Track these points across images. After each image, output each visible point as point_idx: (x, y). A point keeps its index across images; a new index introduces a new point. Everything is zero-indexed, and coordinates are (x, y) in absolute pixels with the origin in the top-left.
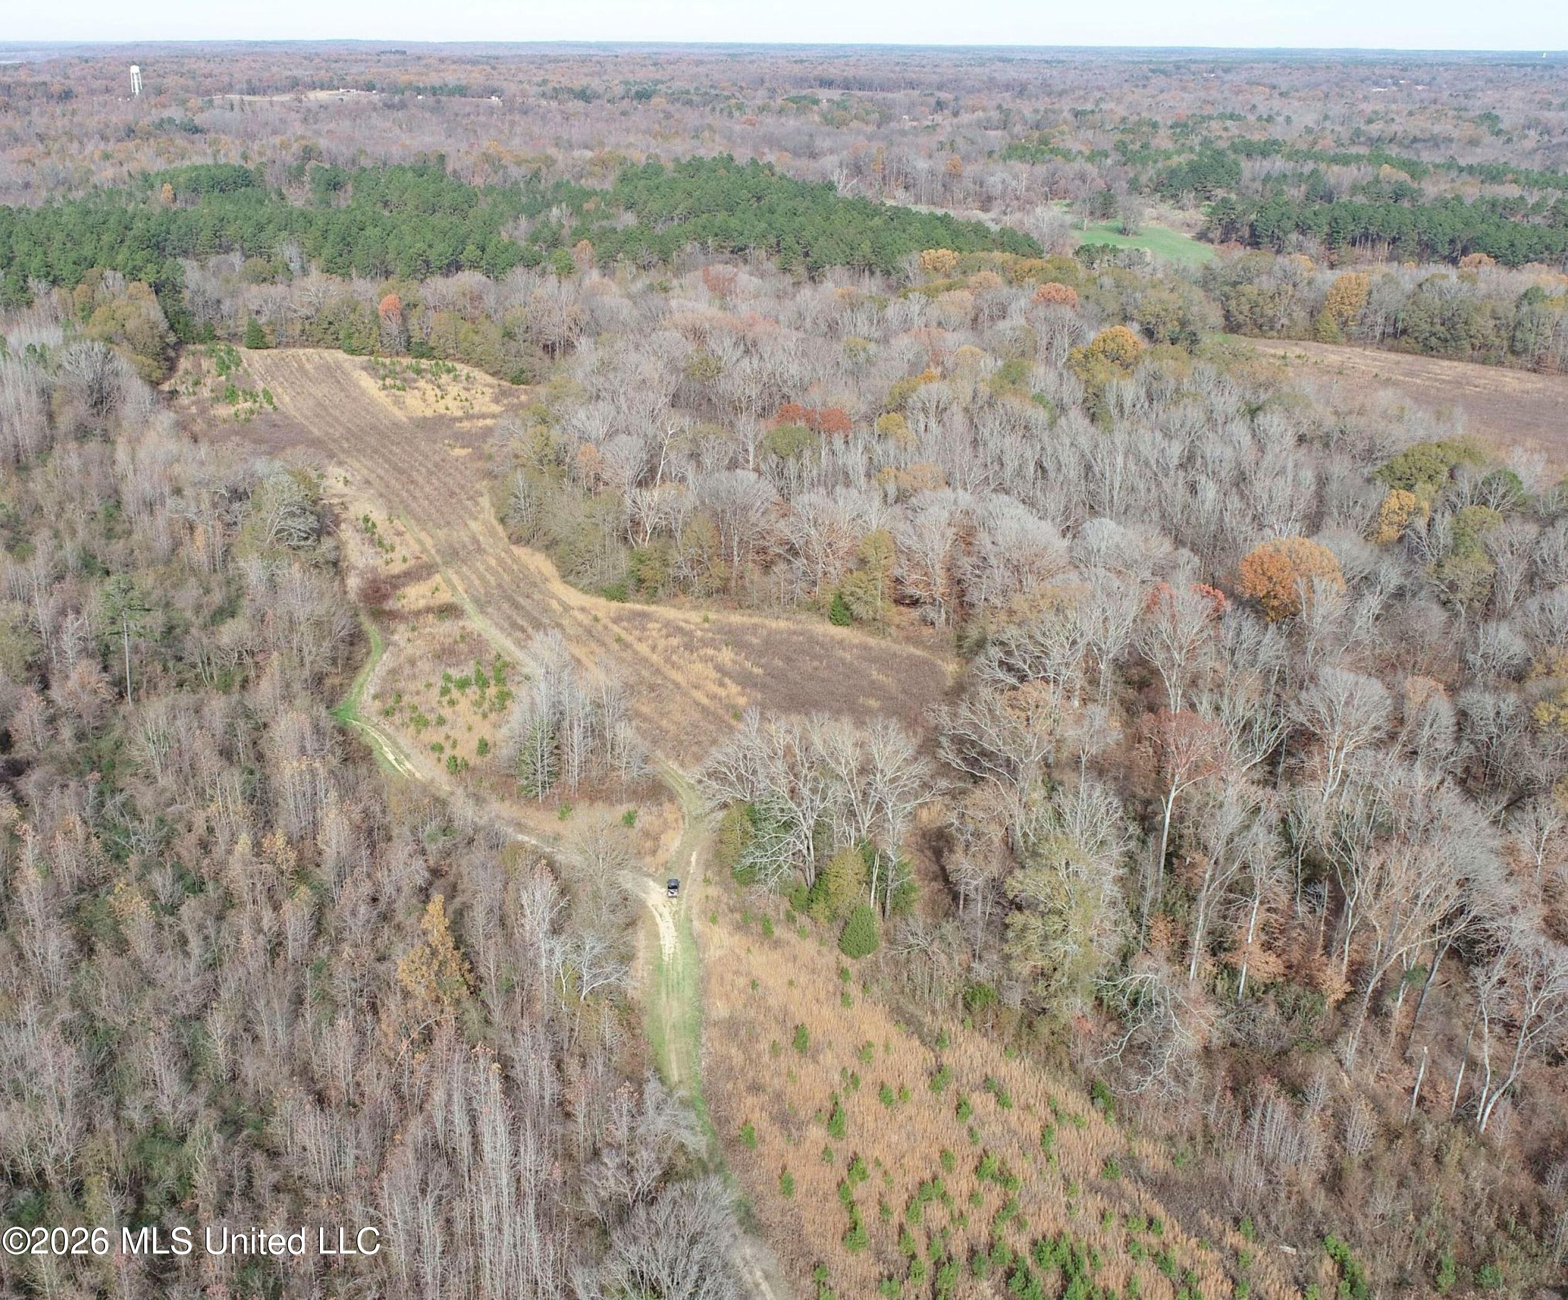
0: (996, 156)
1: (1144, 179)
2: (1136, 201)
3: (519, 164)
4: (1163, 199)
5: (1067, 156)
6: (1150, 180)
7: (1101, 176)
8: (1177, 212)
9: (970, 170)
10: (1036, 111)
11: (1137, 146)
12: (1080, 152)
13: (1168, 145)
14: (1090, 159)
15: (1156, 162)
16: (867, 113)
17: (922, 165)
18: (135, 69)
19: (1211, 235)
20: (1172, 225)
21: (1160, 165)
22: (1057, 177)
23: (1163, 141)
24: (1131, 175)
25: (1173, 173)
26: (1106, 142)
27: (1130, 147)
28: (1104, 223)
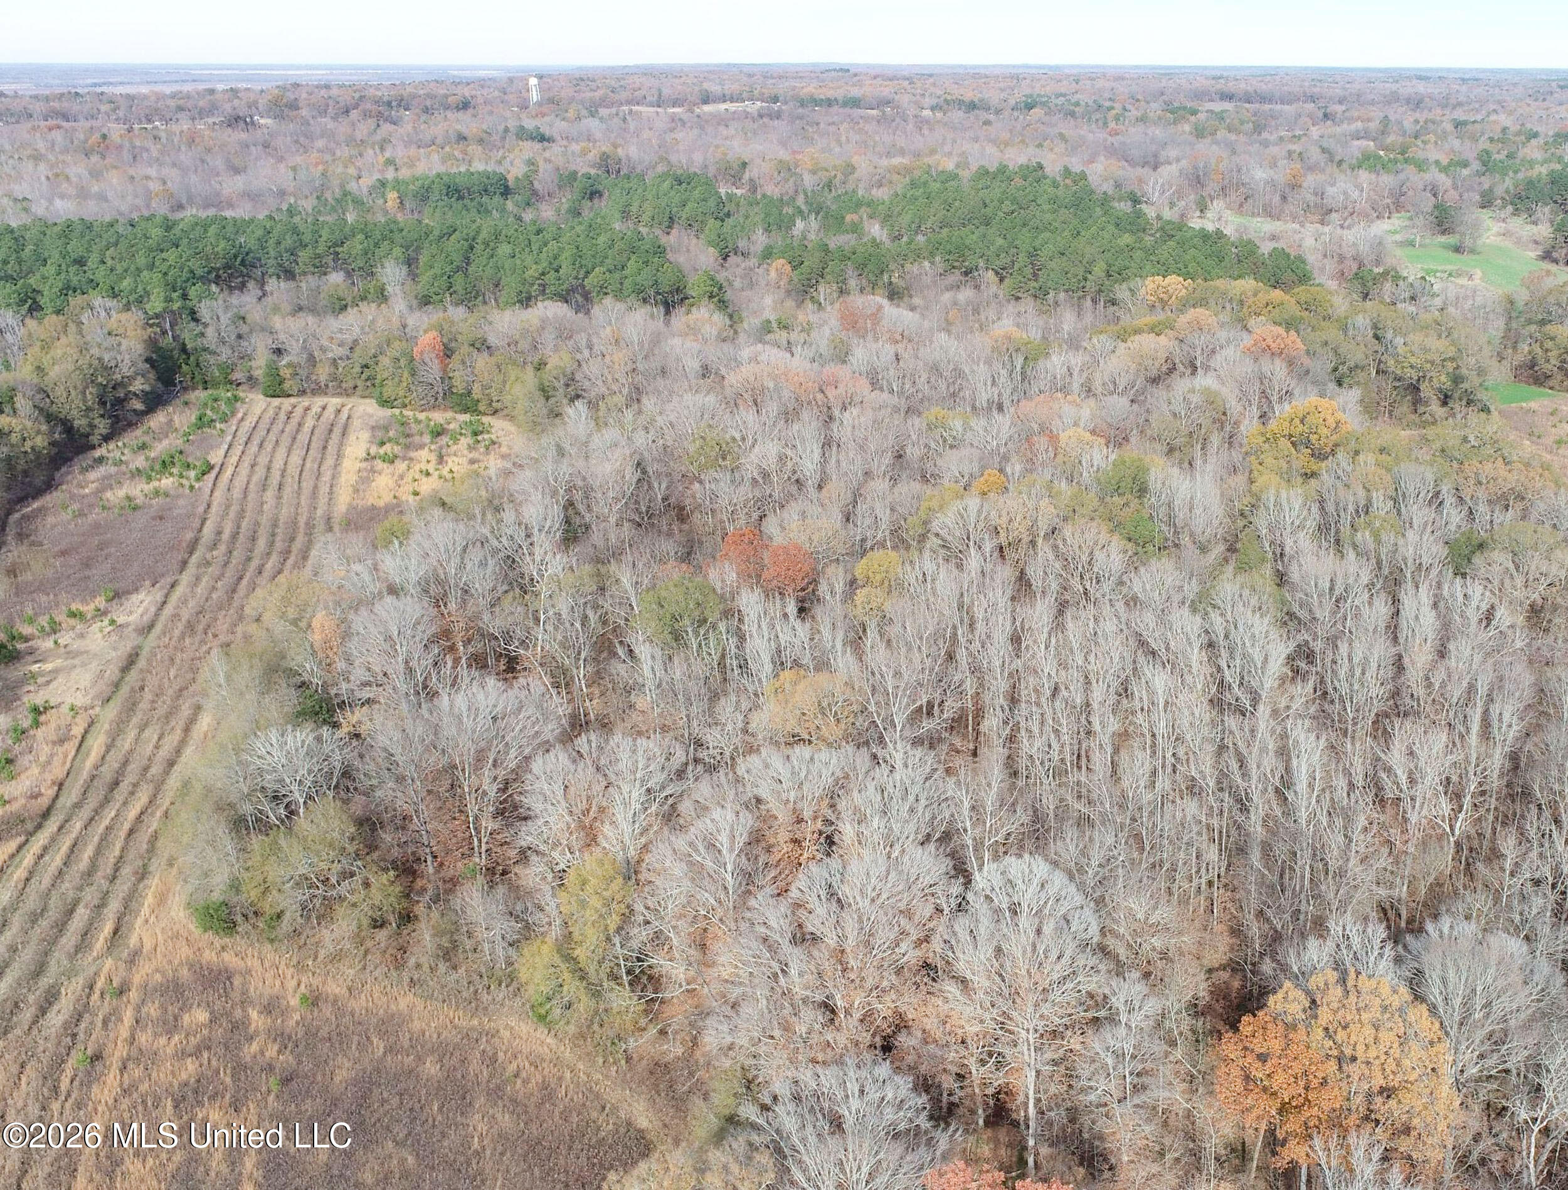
0: (1345, 166)
1: (1499, 191)
2: (1485, 215)
3: (814, 172)
4: (1516, 212)
5: (1421, 166)
6: (1507, 192)
7: (1455, 188)
8: (1529, 227)
9: (1310, 181)
10: (1417, 122)
11: (1502, 156)
12: (1437, 162)
13: (1538, 155)
14: (1444, 169)
15: (1516, 172)
16: (1242, 123)
17: (1260, 174)
18: (533, 81)
19: (1555, 255)
20: (1518, 242)
21: (1520, 176)
22: (1404, 189)
23: (1533, 151)
24: (1486, 186)
25: (1530, 184)
26: (1469, 151)
27: (1495, 156)
28: (1442, 239)
